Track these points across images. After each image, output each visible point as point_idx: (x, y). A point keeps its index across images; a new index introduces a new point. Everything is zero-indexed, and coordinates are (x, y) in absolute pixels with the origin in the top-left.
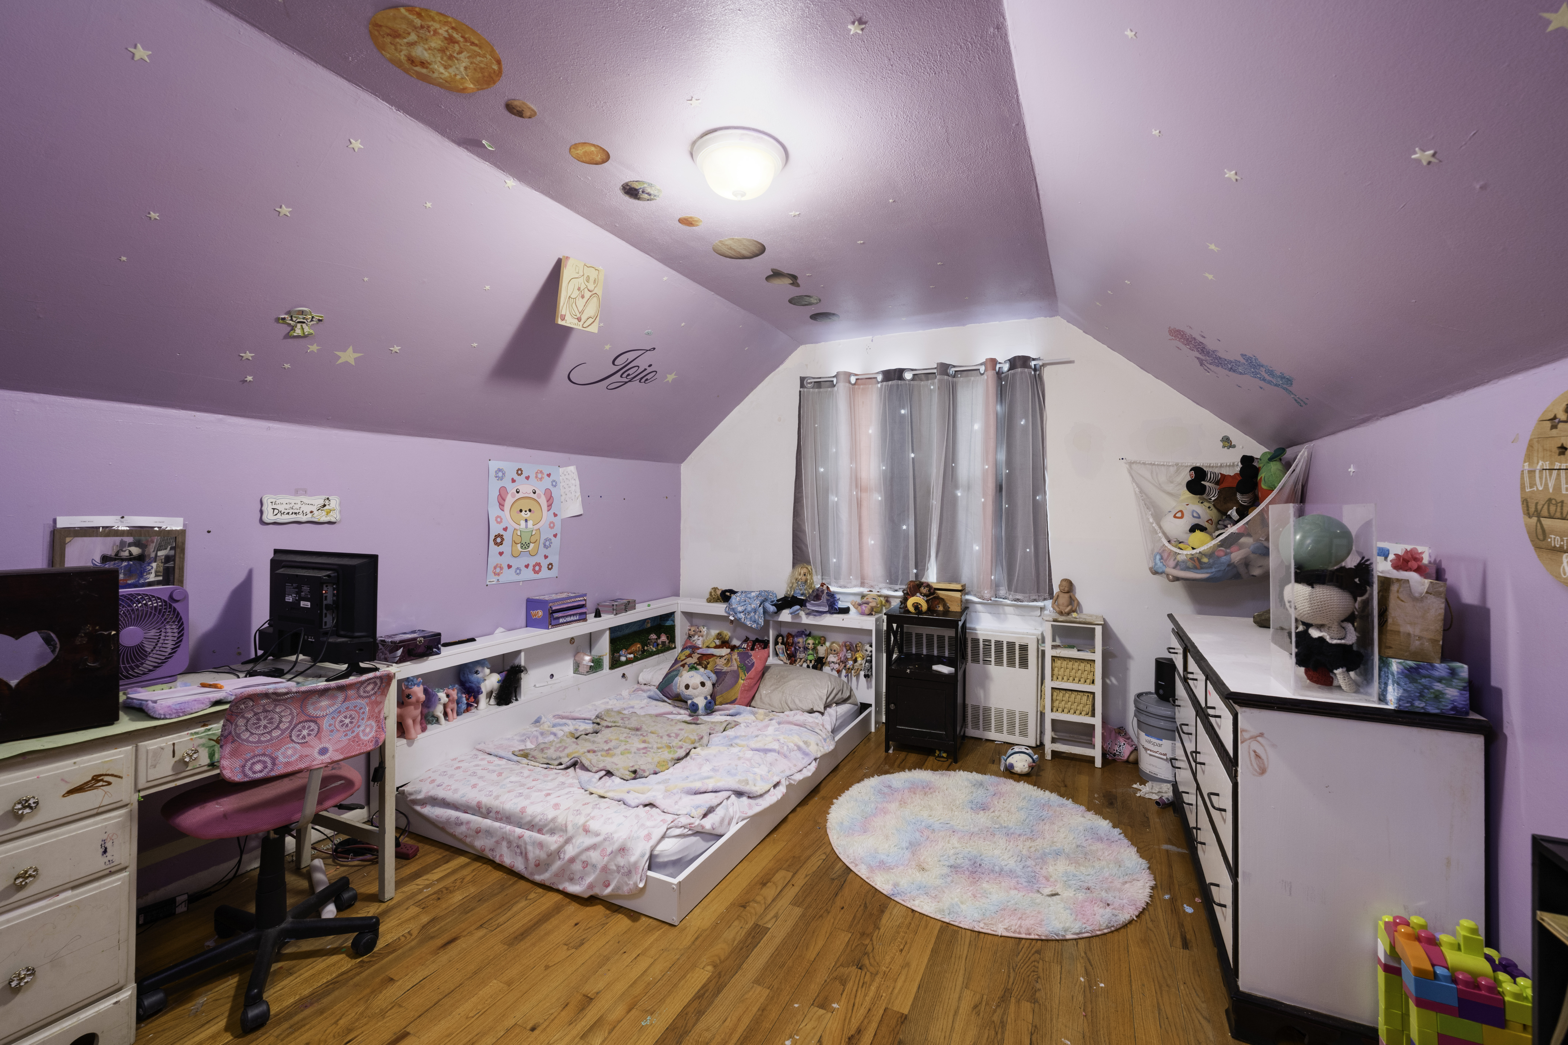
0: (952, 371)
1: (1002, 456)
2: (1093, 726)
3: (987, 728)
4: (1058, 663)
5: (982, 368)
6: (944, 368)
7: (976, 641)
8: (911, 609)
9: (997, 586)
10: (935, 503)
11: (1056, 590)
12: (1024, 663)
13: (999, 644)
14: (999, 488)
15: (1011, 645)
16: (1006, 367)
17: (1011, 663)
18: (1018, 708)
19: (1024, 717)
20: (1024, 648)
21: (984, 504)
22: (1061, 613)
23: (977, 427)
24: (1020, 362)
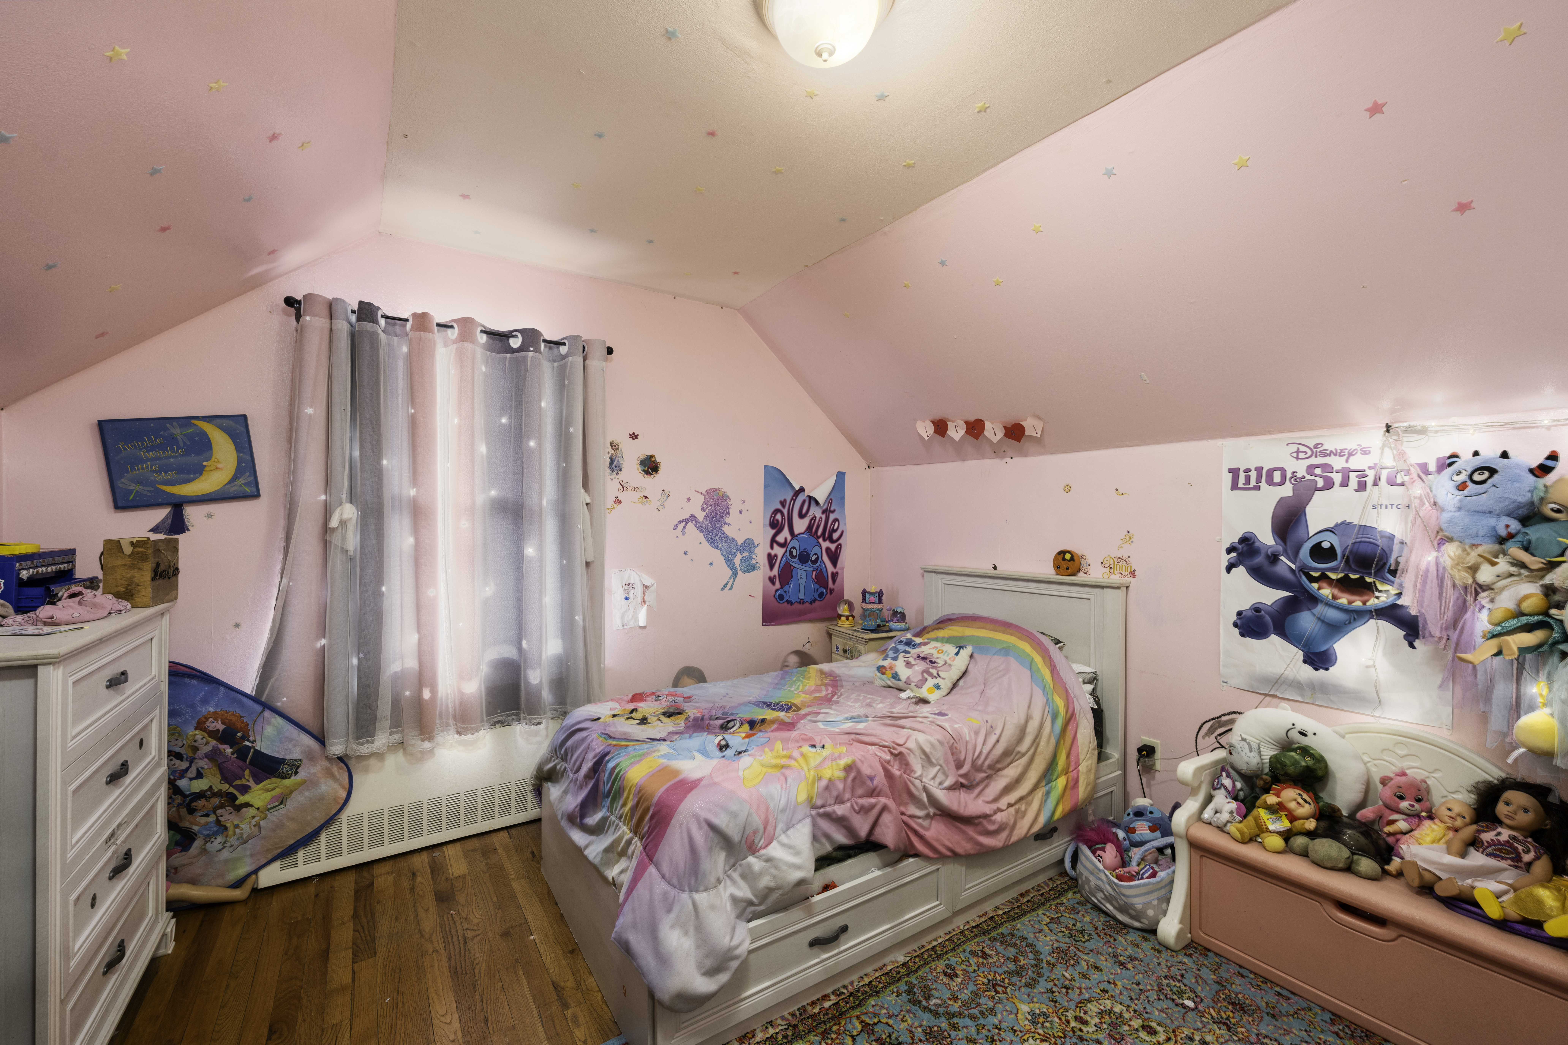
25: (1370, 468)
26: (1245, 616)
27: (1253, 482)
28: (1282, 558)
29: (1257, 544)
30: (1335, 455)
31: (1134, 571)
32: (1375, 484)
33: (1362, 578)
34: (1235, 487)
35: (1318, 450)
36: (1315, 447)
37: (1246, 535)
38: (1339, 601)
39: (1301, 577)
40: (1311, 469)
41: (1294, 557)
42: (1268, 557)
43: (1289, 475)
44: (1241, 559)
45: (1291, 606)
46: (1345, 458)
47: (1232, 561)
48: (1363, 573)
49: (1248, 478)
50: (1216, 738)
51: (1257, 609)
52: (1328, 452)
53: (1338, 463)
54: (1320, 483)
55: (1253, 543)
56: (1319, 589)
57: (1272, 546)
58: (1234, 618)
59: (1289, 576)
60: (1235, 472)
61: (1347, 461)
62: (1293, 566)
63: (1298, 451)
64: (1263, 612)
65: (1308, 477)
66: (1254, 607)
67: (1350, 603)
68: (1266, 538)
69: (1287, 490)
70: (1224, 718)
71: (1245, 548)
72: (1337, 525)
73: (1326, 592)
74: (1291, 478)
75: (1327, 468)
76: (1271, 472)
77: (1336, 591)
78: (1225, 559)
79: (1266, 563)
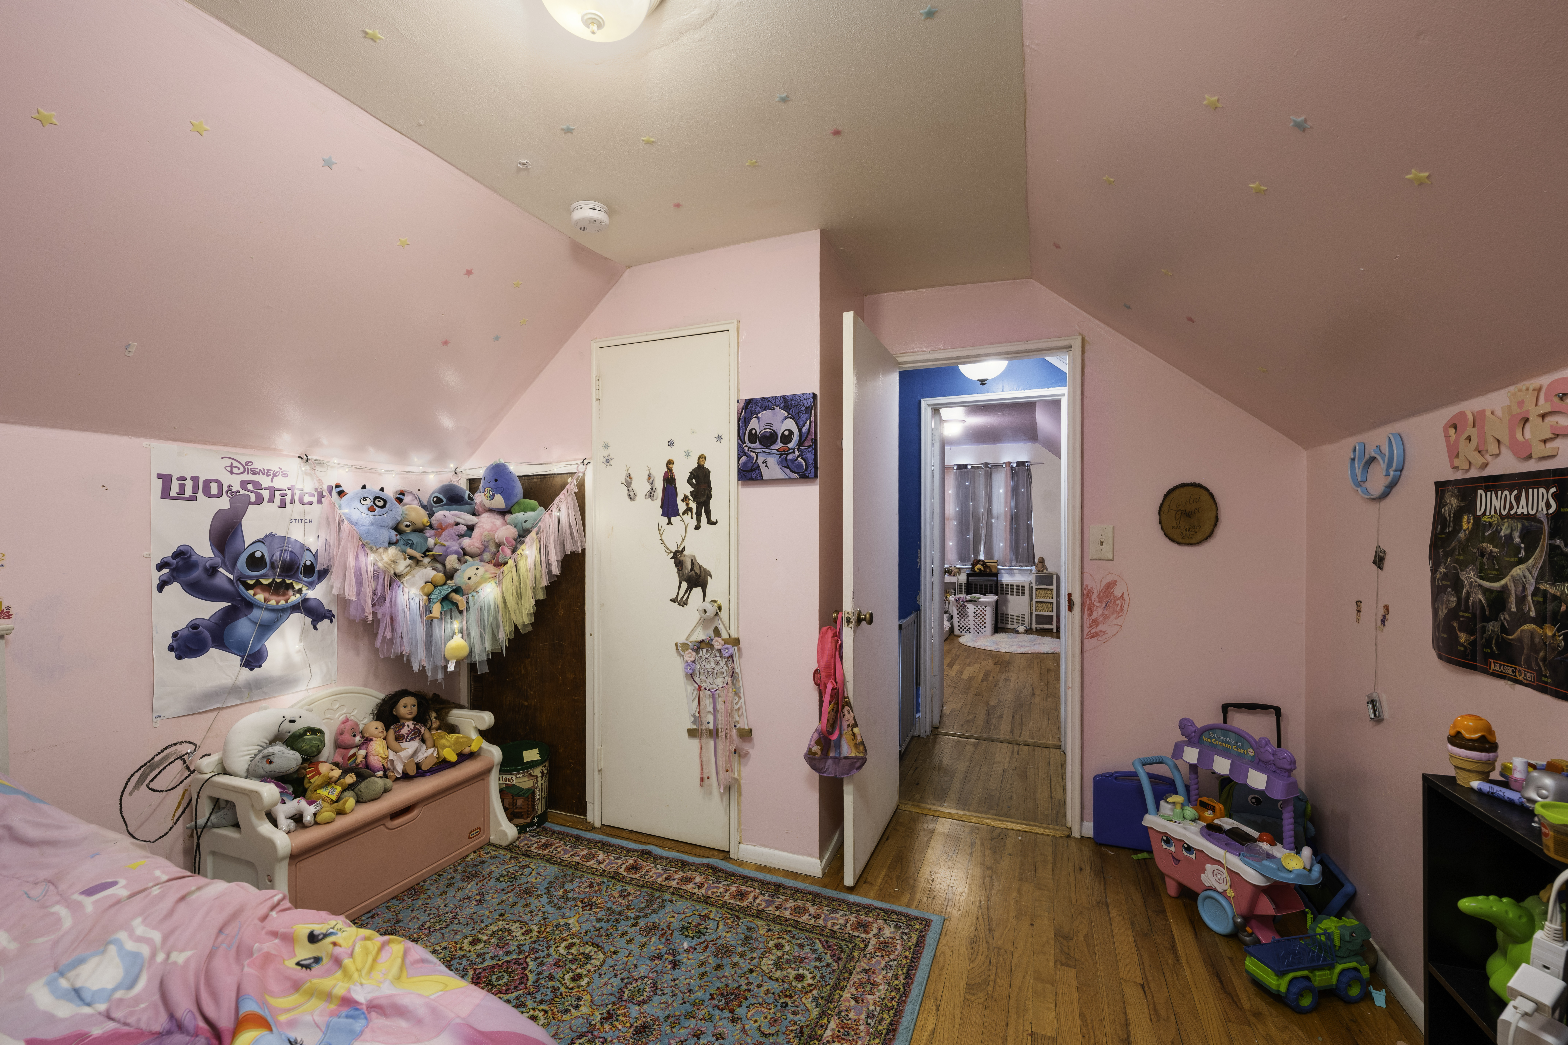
0: (990, 465)
1: (1013, 504)
2: (1052, 616)
3: (1007, 623)
4: (1038, 591)
5: (1004, 466)
6: (987, 465)
7: (1002, 585)
8: (977, 571)
9: (1011, 561)
10: (982, 525)
11: (1037, 562)
12: (1023, 594)
13: (1012, 586)
14: (1012, 518)
15: (1018, 586)
16: (1015, 465)
17: (1018, 594)
18: (1020, 613)
19: (1023, 616)
20: (1023, 587)
21: (1006, 526)
22: (1039, 571)
23: (1001, 491)
24: (1021, 464)
25: (289, 489)
26: (181, 636)
27: (189, 492)
28: (221, 570)
29: (194, 558)
30: (263, 474)
31: (8, 608)
32: (292, 502)
33: (284, 581)
34: (166, 494)
35: (250, 467)
36: (247, 465)
37: (181, 548)
38: (269, 603)
39: (238, 586)
40: (244, 484)
41: (232, 568)
42: (206, 570)
43: (225, 489)
44: (175, 574)
45: (227, 618)
46: (271, 477)
47: (164, 578)
48: (284, 576)
49: (182, 488)
50: (148, 786)
51: (194, 626)
52: (258, 470)
53: (265, 481)
54: (253, 498)
55: (190, 556)
56: (254, 595)
57: (211, 558)
58: (170, 640)
59: (228, 586)
60: (166, 479)
61: (272, 481)
62: (231, 577)
63: (232, 466)
64: (201, 628)
65: (242, 492)
66: (191, 624)
67: (277, 603)
68: (204, 550)
69: (224, 503)
70: (157, 759)
71: (181, 563)
72: (266, 536)
73: (260, 597)
74: (227, 492)
75: (257, 485)
76: (208, 483)
77: (267, 595)
78: (156, 577)
79: (204, 577)
